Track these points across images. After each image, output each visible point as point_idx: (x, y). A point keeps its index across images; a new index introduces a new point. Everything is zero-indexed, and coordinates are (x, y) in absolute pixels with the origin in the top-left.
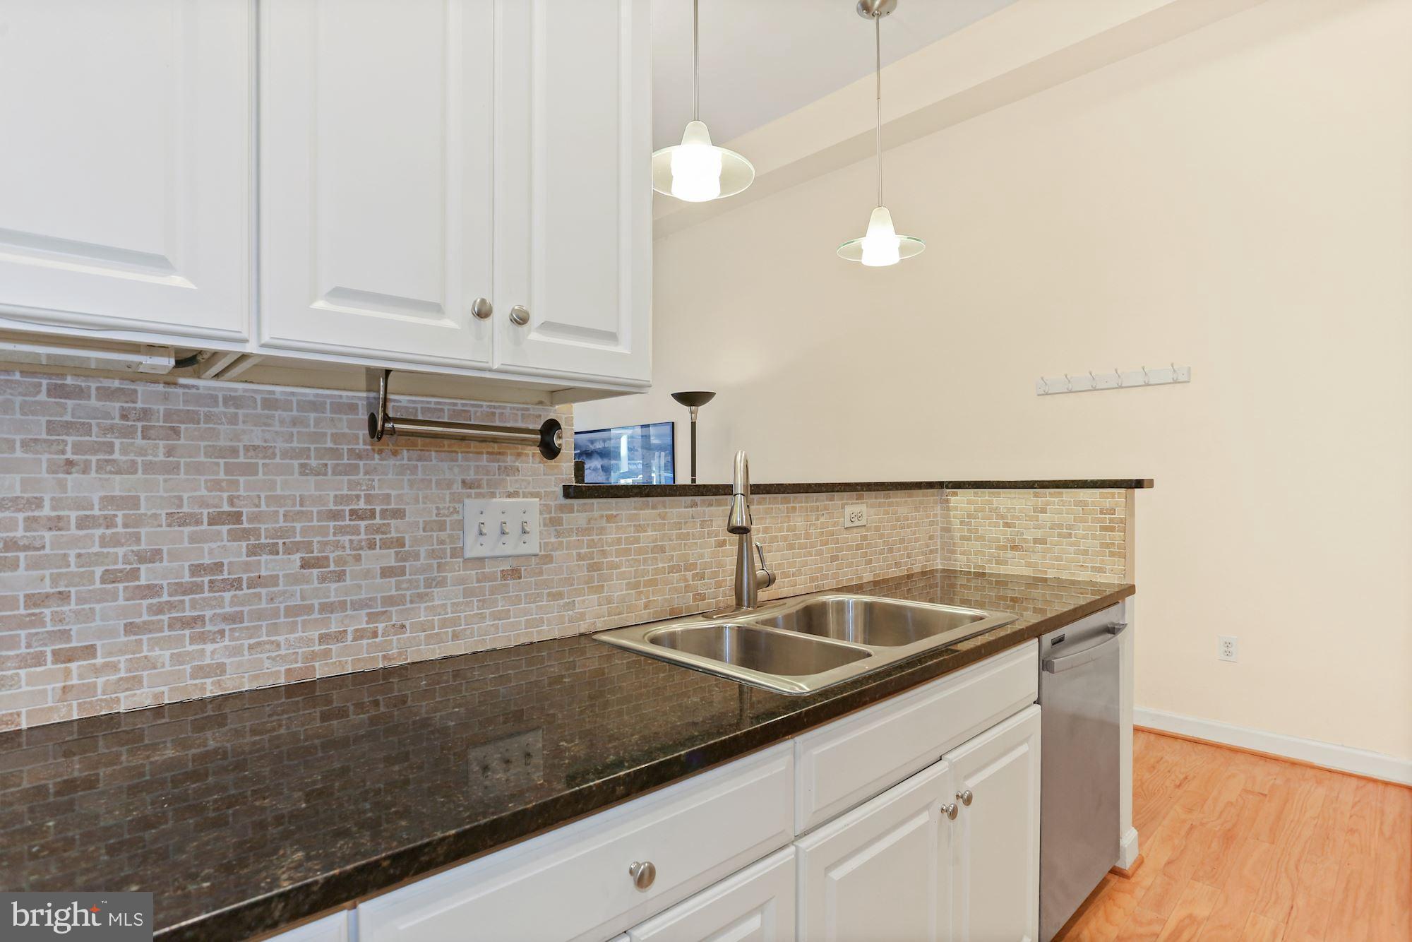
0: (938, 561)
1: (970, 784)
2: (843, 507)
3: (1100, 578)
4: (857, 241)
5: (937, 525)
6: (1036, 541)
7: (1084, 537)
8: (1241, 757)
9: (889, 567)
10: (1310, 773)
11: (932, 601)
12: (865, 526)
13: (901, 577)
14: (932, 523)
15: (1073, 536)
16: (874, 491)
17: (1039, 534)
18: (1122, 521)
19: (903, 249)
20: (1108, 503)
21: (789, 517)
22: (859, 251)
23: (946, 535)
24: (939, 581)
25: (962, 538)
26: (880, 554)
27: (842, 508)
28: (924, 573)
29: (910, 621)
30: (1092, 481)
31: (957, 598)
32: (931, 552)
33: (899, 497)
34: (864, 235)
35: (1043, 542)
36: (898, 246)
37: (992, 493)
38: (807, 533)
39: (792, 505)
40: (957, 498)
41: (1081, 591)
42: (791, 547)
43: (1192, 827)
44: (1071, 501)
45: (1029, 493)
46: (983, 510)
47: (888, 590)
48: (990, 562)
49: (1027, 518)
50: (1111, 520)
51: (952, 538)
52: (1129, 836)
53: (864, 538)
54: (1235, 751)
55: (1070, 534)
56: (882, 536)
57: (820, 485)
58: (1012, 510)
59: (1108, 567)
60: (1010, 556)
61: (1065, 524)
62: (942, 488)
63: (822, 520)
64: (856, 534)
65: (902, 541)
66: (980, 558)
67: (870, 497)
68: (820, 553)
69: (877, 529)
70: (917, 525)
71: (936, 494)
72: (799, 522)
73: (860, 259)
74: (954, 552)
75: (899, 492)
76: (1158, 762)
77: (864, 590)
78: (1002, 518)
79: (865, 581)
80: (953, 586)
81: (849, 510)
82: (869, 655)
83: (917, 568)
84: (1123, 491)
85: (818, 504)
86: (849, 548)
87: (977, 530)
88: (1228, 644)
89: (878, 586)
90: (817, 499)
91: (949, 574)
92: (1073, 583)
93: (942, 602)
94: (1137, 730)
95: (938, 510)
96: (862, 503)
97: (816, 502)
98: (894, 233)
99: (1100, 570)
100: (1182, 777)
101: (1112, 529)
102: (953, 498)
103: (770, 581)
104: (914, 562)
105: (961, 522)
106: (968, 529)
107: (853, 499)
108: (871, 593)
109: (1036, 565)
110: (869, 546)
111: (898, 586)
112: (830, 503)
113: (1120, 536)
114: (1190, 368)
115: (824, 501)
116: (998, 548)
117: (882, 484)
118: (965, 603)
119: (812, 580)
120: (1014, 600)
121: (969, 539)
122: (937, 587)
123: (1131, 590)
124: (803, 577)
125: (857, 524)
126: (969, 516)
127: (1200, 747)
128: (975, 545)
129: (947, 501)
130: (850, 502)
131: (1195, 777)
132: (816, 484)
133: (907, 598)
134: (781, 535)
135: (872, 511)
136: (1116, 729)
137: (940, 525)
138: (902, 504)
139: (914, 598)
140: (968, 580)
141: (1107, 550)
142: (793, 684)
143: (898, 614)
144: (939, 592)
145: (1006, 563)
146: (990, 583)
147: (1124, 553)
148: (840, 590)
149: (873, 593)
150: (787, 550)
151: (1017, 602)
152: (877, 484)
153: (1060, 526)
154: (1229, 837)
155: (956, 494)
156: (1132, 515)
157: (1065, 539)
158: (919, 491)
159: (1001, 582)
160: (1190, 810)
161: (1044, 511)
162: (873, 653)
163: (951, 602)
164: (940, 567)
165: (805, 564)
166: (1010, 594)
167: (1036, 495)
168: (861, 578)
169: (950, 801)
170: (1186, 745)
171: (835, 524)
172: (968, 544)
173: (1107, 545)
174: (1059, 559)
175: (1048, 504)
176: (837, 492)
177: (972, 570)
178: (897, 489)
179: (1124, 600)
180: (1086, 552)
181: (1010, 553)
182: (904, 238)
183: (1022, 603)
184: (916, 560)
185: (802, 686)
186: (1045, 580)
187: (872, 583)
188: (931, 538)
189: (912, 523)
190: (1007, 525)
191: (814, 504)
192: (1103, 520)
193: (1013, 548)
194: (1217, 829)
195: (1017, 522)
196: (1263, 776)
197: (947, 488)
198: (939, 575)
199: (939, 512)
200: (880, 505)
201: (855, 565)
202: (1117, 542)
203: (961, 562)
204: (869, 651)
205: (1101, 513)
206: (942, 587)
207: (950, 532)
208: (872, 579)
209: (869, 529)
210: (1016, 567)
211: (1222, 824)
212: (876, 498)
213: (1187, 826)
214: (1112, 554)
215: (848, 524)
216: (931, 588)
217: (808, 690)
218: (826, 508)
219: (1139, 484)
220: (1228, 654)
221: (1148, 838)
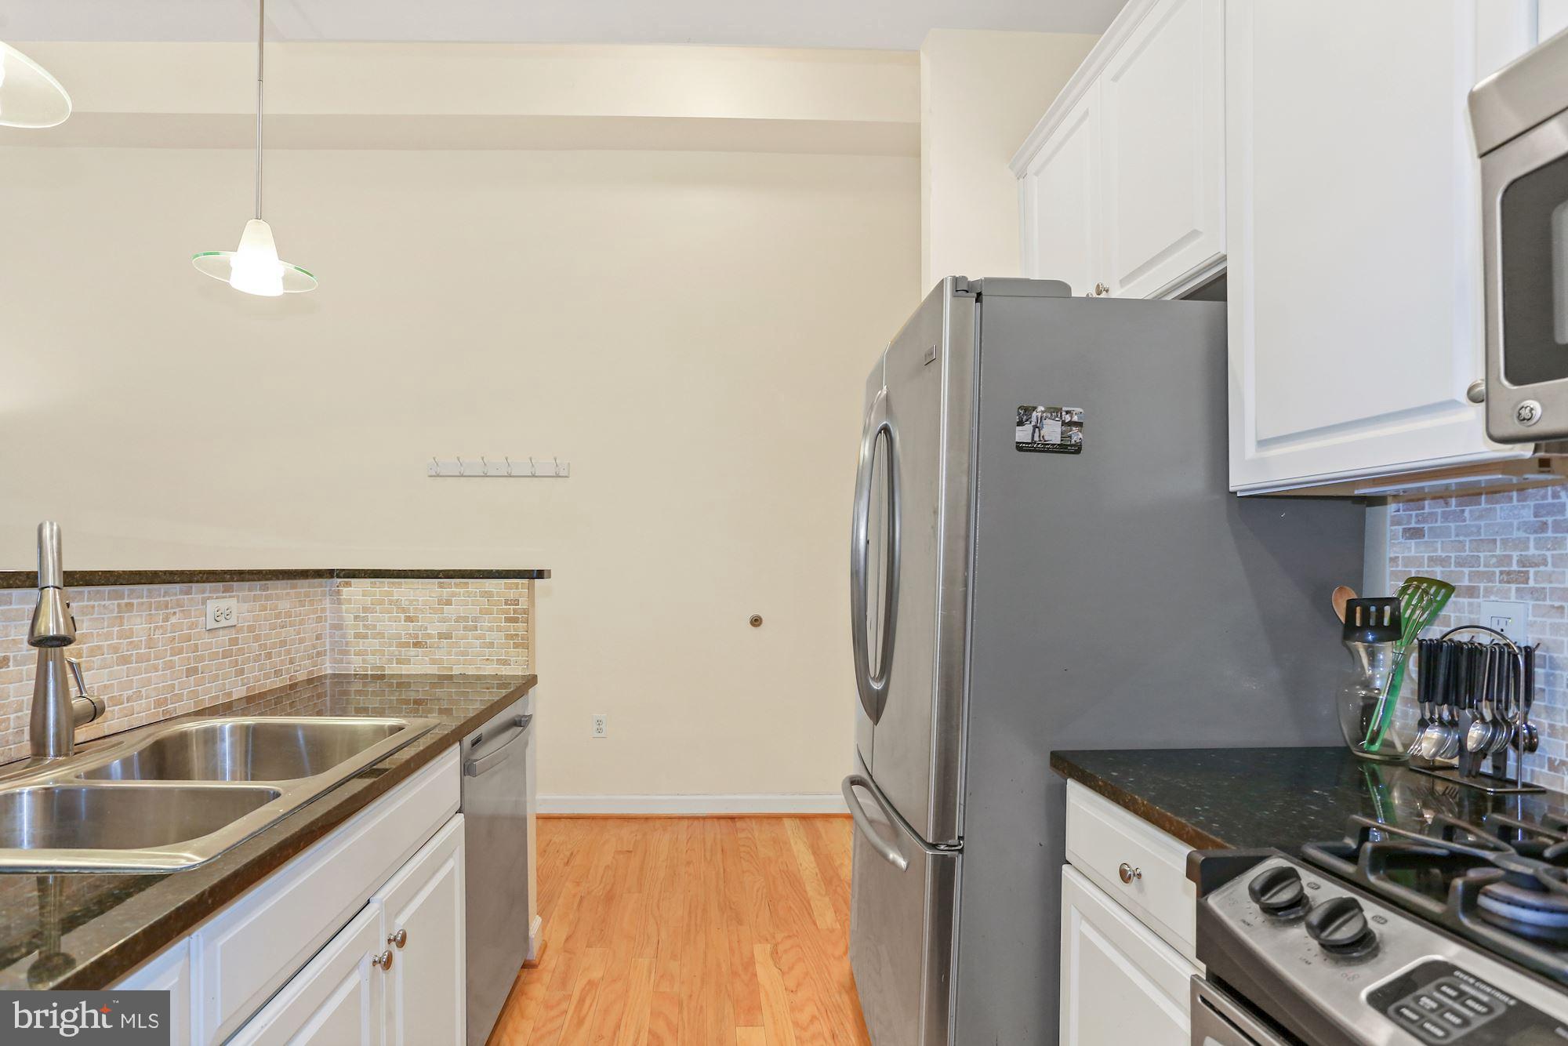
0: (328, 664)
1: (400, 922)
2: (204, 602)
3: (505, 671)
4: (224, 255)
5: (326, 621)
6: (441, 636)
7: (491, 629)
8: (610, 823)
9: (267, 676)
10: (658, 823)
11: (319, 713)
12: (235, 626)
13: (281, 689)
14: (319, 619)
15: (478, 628)
16: (249, 581)
17: (444, 628)
18: (525, 612)
19: (287, 280)
20: (512, 594)
21: (121, 618)
22: (226, 269)
23: (337, 633)
24: (328, 689)
25: (357, 636)
26: (255, 661)
27: (202, 605)
28: (310, 681)
29: (302, 742)
30: (497, 571)
31: (351, 708)
32: (319, 654)
33: (279, 588)
34: (234, 248)
35: (448, 636)
36: (282, 274)
37: (393, 583)
38: (150, 639)
39: (126, 601)
40: (350, 589)
41: (488, 685)
42: (124, 660)
43: (582, 899)
44: (476, 592)
45: (434, 583)
46: (381, 602)
47: (265, 707)
48: (390, 661)
49: (431, 611)
50: (515, 611)
51: (343, 636)
52: (535, 923)
53: (234, 641)
54: (606, 818)
55: (476, 627)
56: (257, 638)
57: (172, 573)
58: (414, 603)
59: (512, 659)
60: (413, 653)
61: (470, 616)
62: (332, 577)
63: (173, 620)
64: (224, 637)
65: (283, 643)
66: (378, 658)
67: (243, 589)
68: (170, 666)
69: (251, 629)
70: (302, 622)
71: (324, 584)
72: (138, 624)
73: (229, 280)
74: (346, 653)
75: (279, 583)
76: (548, 845)
77: (234, 709)
78: (404, 611)
79: (235, 697)
80: (346, 693)
81: (212, 606)
82: (277, 795)
83: (302, 676)
84: (525, 581)
85: (167, 599)
86: (214, 656)
87: (375, 626)
88: (599, 722)
89: (253, 702)
90: (165, 592)
91: (340, 679)
92: (479, 677)
93: (333, 713)
94: (538, 817)
95: (327, 603)
96: (230, 597)
97: (164, 596)
98: (277, 258)
99: (505, 663)
100: (568, 854)
101: (515, 620)
102: (345, 589)
103: (96, 712)
104: (299, 668)
105: (356, 618)
106: (364, 625)
107: (219, 592)
108: (244, 712)
109: (440, 662)
110: (241, 651)
111: (279, 700)
112: (186, 597)
113: (523, 626)
114: (569, 464)
115: (176, 595)
116: (401, 645)
117: (259, 572)
118: (362, 711)
119: (159, 703)
120: (417, 702)
121: (365, 637)
122: (326, 696)
123: (532, 680)
124: (144, 701)
125: (224, 623)
126: (365, 610)
127: (580, 821)
128: (373, 644)
129: (338, 593)
130: (215, 596)
131: (578, 851)
132: (165, 572)
133: (289, 714)
134: (108, 645)
135: (246, 606)
136: (524, 820)
137: (329, 622)
138: (284, 596)
139: (297, 714)
140: (365, 685)
141: (512, 642)
142: (175, 857)
143: (284, 735)
144: (328, 703)
145: (408, 662)
146: (391, 685)
147: (525, 643)
148: (200, 713)
149: (246, 713)
150: (118, 665)
151: (421, 704)
152: (251, 572)
153: (466, 619)
154: (609, 898)
155: (349, 585)
156: (533, 606)
157: (470, 633)
158: (304, 581)
159: (403, 683)
160: (578, 884)
161: (449, 603)
162: (281, 790)
163: (343, 713)
164: (329, 671)
165: (149, 682)
166: (413, 696)
167: (441, 586)
168: (230, 694)
169: (381, 950)
170: (570, 823)
171: (192, 626)
172: (364, 643)
173: (512, 637)
174: (463, 654)
175: (454, 595)
176: (197, 582)
177: (369, 673)
178: (278, 579)
179: (528, 692)
180: (491, 645)
181: (413, 651)
182: (291, 267)
183: (427, 704)
184: (300, 665)
185: (185, 856)
186: (450, 677)
187: (245, 700)
188: (318, 637)
189: (295, 620)
190: (409, 619)
191: (162, 599)
192: (507, 612)
193: (417, 645)
194: (601, 893)
195: (420, 616)
196: (627, 832)
197: (338, 577)
198: (328, 681)
199: (328, 606)
200: (255, 599)
201: (221, 678)
202: (520, 633)
203: (355, 665)
204: (276, 788)
205: (506, 604)
206: (333, 696)
207: (342, 629)
208: (244, 694)
209: (240, 630)
210: (419, 665)
211: (604, 888)
212: (250, 590)
213: (577, 899)
214: (516, 646)
215: (211, 624)
216: (318, 698)
217: (199, 859)
218: (179, 605)
219: (540, 574)
220: (599, 731)
221: (548, 921)
